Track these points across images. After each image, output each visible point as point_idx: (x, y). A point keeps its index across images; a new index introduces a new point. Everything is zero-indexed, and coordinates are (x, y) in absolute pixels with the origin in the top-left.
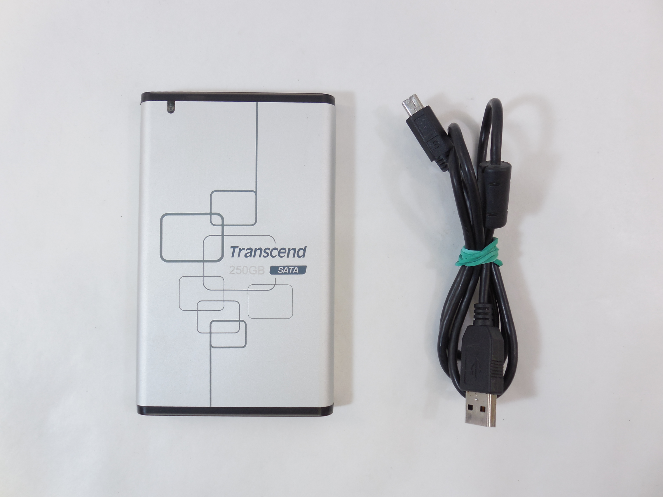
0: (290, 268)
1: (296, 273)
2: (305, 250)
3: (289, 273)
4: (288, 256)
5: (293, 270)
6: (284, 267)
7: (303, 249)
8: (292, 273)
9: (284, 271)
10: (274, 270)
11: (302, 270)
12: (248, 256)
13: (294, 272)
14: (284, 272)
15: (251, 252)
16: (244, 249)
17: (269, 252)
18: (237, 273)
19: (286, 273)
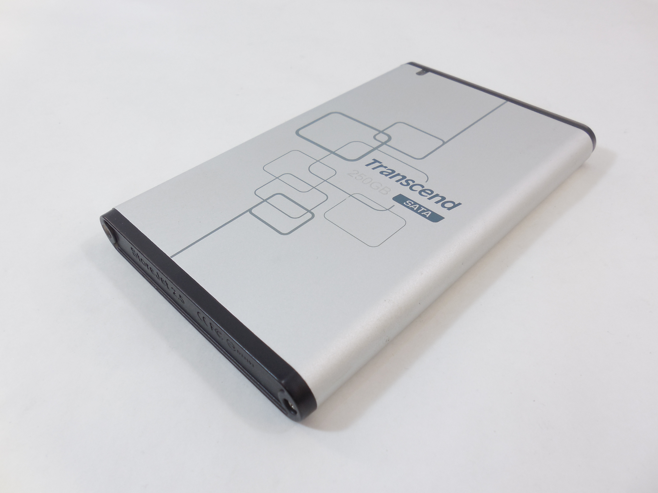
0: (422, 208)
1: (424, 216)
2: (455, 205)
3: (416, 211)
4: (429, 199)
5: (424, 211)
6: (415, 203)
7: (455, 203)
8: (420, 214)
9: (412, 206)
10: (400, 199)
11: (435, 218)
12: (384, 174)
13: (422, 214)
14: (410, 207)
15: (392, 174)
16: (386, 167)
17: (411, 183)
18: (356, 178)
19: (412, 209)
